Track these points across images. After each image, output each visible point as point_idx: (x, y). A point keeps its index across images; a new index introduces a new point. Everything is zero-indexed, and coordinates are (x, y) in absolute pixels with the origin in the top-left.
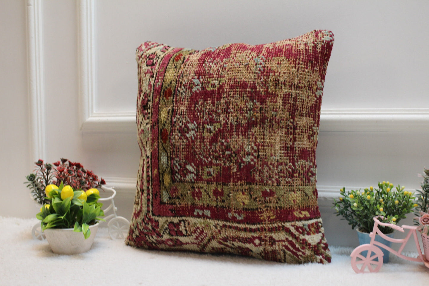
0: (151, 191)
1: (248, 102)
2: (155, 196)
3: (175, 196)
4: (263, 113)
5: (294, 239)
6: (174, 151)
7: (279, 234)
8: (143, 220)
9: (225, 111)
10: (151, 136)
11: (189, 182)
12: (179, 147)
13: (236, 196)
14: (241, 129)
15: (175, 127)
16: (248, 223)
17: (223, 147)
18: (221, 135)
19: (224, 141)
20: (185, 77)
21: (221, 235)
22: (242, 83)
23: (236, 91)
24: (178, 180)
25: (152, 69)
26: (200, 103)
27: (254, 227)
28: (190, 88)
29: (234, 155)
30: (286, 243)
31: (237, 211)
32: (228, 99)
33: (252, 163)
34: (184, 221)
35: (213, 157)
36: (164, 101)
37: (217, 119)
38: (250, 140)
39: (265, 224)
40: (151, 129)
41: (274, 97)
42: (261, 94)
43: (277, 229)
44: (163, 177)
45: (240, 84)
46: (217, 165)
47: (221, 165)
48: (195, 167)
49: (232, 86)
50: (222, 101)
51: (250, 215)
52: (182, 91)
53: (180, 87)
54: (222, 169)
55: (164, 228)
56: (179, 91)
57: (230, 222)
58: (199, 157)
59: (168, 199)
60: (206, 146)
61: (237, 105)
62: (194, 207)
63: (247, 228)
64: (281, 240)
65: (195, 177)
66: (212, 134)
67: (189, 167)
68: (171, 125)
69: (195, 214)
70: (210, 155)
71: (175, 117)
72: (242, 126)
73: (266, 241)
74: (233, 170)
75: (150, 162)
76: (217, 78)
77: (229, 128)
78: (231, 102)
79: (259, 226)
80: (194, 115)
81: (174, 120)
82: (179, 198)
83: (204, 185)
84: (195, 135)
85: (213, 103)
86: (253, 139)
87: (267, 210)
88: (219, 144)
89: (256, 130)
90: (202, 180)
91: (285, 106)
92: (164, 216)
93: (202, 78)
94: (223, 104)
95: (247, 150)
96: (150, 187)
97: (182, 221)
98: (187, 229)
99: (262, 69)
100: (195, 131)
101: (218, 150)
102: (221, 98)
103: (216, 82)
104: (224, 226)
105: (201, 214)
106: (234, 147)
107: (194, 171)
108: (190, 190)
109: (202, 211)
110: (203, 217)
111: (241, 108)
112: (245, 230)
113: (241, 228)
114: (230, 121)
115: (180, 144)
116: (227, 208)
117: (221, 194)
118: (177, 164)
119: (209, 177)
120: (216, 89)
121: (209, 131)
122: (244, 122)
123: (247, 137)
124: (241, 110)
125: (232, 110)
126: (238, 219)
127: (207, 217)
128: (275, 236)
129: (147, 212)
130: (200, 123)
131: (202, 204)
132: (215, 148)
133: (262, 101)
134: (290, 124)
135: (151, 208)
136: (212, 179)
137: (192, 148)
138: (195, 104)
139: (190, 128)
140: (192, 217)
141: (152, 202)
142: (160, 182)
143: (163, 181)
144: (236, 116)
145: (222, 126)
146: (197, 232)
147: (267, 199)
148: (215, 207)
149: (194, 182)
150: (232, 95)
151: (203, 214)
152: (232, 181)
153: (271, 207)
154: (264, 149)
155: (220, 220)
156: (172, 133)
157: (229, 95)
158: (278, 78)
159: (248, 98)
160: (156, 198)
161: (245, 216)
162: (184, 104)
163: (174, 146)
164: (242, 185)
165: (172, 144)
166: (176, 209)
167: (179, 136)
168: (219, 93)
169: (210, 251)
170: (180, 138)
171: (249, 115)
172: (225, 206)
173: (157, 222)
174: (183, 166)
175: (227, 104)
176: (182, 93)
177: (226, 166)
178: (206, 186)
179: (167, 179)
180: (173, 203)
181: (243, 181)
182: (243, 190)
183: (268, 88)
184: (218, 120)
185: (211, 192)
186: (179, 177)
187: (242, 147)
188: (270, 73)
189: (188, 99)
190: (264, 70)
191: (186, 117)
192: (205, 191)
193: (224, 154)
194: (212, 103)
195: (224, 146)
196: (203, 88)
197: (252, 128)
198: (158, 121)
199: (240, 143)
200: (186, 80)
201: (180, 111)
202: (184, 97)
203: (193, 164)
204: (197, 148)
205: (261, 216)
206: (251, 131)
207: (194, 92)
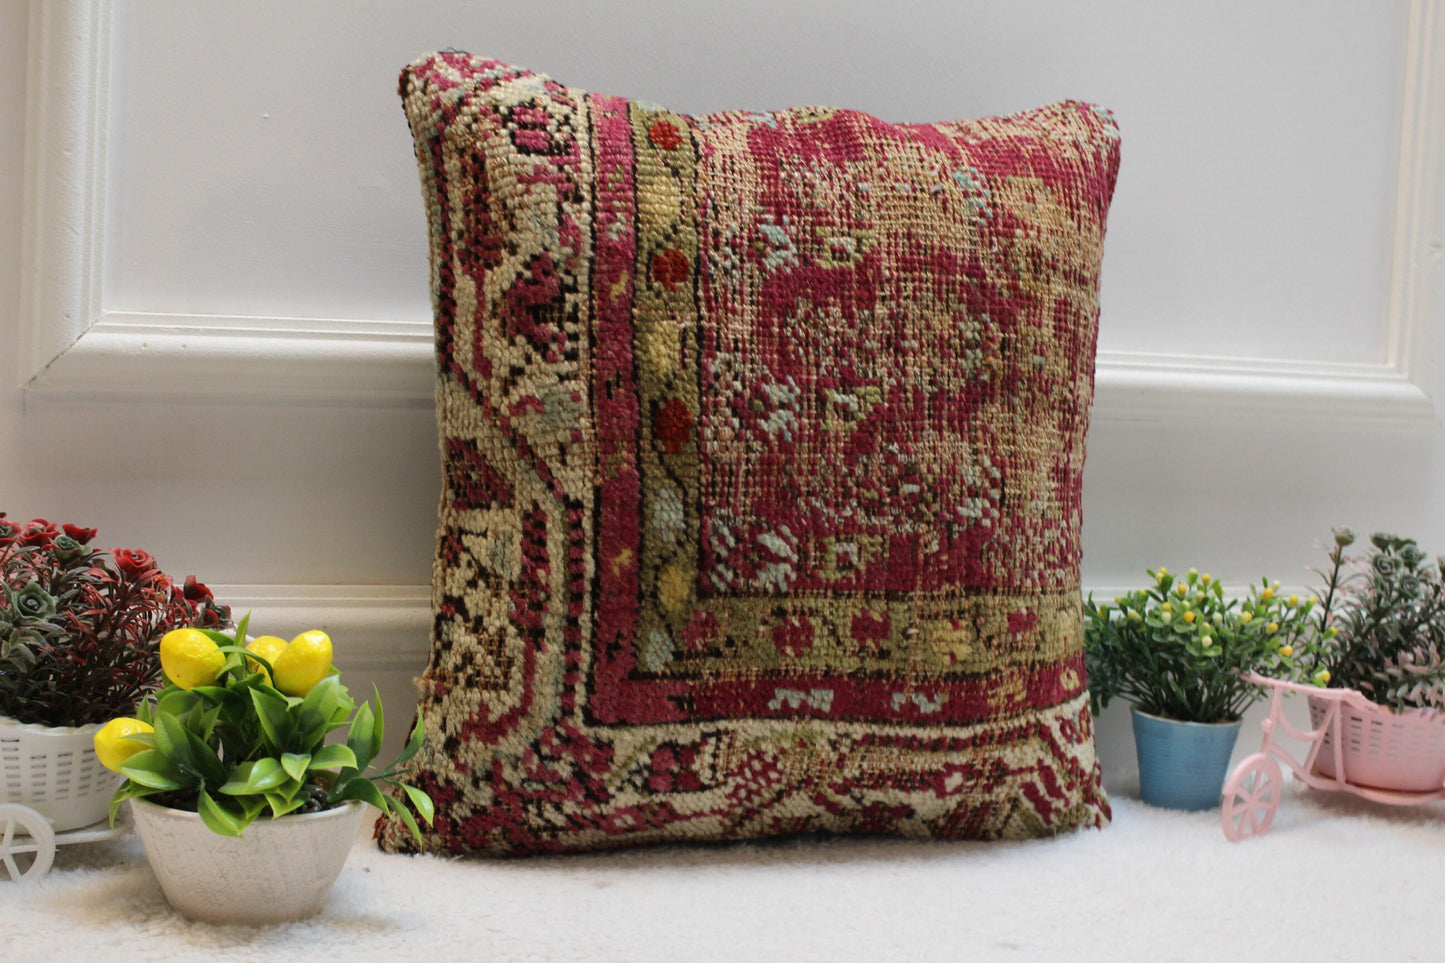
0: (586, 633)
1: (961, 319)
2: (608, 649)
3: (700, 647)
4: (1009, 358)
5: (1056, 759)
6: (714, 484)
7: (1025, 748)
8: (536, 746)
9: (889, 344)
10: (593, 426)
11: (766, 592)
12: (734, 467)
13: (931, 633)
14: (949, 409)
15: (716, 394)
16: (950, 723)
17: (895, 469)
18: (883, 427)
19: (895, 447)
20: (723, 215)
21: (841, 772)
22: (936, 252)
23: (921, 280)
24: (722, 587)
25: (561, 169)
26: (800, 312)
27: (964, 733)
28: (758, 256)
29: (929, 496)
30: (1035, 778)
31: (926, 683)
32: (899, 305)
33: (987, 523)
34: (718, 734)
35: (859, 504)
36: (658, 295)
37: (866, 374)
38: (980, 445)
39: (995, 720)
40: (590, 396)
41: (1035, 308)
42: (1001, 294)
43: (1022, 734)
44: (657, 578)
45: (932, 256)
46: (872, 531)
47: (884, 528)
48: (795, 540)
49: (905, 261)
50: (881, 310)
51: (963, 694)
52: (728, 264)
53: (716, 248)
54: (887, 546)
55: (634, 766)
56: (716, 264)
57: (891, 724)
58: (808, 503)
59: (671, 658)
60: (834, 466)
61: (928, 327)
62: (773, 679)
63: (945, 738)
64: (1024, 766)
65: (793, 576)
66: (853, 424)
67: (771, 541)
68: (699, 385)
69: (773, 705)
70: (847, 494)
71: (714, 357)
72: (949, 399)
73: (980, 774)
74: (926, 546)
75: (587, 524)
76: (846, 229)
77: (911, 405)
78: (910, 316)
79: (979, 729)
80: (783, 353)
81: (713, 369)
82: (717, 654)
83: (822, 604)
84: (796, 425)
85: (849, 316)
86: (985, 443)
87: (1012, 674)
88: (879, 458)
89: (993, 413)
90: (816, 583)
91: (1060, 339)
92: (641, 724)
93: (792, 223)
94: (883, 320)
95: (969, 480)
96: (584, 619)
97: (711, 735)
98: (721, 762)
99: (989, 211)
100: (794, 410)
101: (874, 479)
102: (872, 299)
103: (850, 244)
104: (869, 740)
105: (795, 704)
106: (930, 470)
107: (790, 553)
108: (765, 622)
109: (802, 695)
110: (799, 716)
111: (942, 338)
112: (936, 746)
113: (924, 742)
114: (912, 381)
115: (738, 459)
116: (893, 677)
117: (883, 630)
118: (726, 531)
119: (844, 573)
120: (853, 267)
121: (842, 414)
122: (955, 385)
123: (966, 436)
124: (942, 346)
125: (915, 344)
126: (922, 710)
127: (818, 714)
128: (1011, 756)
129: (558, 715)
130: (809, 381)
131: (807, 669)
132: (866, 471)
133: (1006, 320)
134: (1069, 396)
135: (580, 698)
136: (854, 582)
137: (782, 470)
138: (782, 315)
139: (775, 400)
140: (753, 717)
141: (590, 676)
142: (641, 596)
143: (654, 595)
144: (930, 364)
145: (886, 396)
146: (747, 770)
147: (1019, 637)
148: (852, 675)
149: (786, 595)
150: (909, 292)
151: (804, 705)
152: (919, 583)
153: (1020, 664)
154: (1015, 477)
155: (858, 720)
156: (707, 416)
157: (898, 290)
158: (1039, 246)
159: (963, 307)
160: (611, 657)
161: (946, 699)
162: (740, 311)
163: (714, 464)
164: (953, 594)
165: (706, 455)
166: (698, 693)
167: (733, 429)
168: (864, 283)
169: (762, 832)
170: (738, 437)
171: (970, 362)
172: (888, 671)
173: (606, 747)
174: (747, 535)
175: (898, 319)
176: (727, 272)
177: (904, 535)
178: (831, 604)
179: (676, 586)
180: (687, 672)
181: (958, 584)
182: (952, 613)
183: (1016, 277)
184: (871, 376)
185: (845, 625)
186: (730, 575)
187: (952, 471)
188: (1012, 226)
189: (752, 294)
190: (996, 215)
191: (753, 361)
192: (825, 622)
193: (895, 492)
194: (844, 316)
195: (898, 465)
196: (804, 259)
197: (980, 405)
198: (636, 368)
199: (946, 457)
200: (734, 225)
201: (731, 337)
202: (738, 287)
203: (786, 530)
204: (800, 472)
205: (993, 696)
206: (976, 418)
207: (774, 271)
